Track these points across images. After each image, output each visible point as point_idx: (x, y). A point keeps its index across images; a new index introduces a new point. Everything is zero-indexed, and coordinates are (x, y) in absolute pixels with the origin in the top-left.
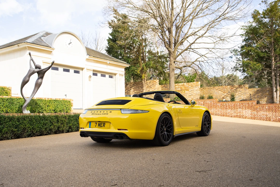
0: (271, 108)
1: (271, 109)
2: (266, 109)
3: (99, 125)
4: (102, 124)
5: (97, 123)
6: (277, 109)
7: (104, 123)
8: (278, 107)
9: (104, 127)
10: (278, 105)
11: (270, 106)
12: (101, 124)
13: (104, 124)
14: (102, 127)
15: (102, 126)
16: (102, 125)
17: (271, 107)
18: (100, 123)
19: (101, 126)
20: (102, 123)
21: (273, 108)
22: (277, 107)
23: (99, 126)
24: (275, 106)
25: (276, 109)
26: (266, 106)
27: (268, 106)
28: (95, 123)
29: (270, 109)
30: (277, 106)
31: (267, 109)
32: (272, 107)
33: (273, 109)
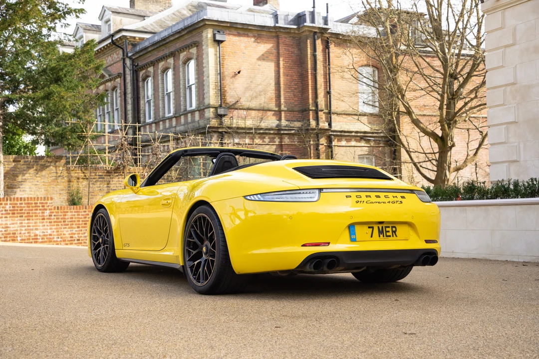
0: (19, 209)
1: (17, 210)
2: (6, 211)
3: (381, 232)
4: (387, 229)
5: (373, 228)
6: (32, 210)
7: (392, 227)
8: (35, 207)
9: (396, 236)
10: (36, 202)
11: (17, 204)
12: (385, 228)
13: (394, 229)
14: (390, 236)
15: (390, 234)
16: (389, 232)
17: (18, 207)
18: (384, 225)
19: (388, 234)
20: (389, 227)
21: (24, 209)
22: (34, 205)
23: (381, 236)
24: (28, 204)
25: (29, 210)
26: (6, 204)
27: (10, 204)
28: (369, 227)
29: (16, 212)
30: (32, 204)
31: (9, 212)
32: (21, 207)
33: (23, 211)
